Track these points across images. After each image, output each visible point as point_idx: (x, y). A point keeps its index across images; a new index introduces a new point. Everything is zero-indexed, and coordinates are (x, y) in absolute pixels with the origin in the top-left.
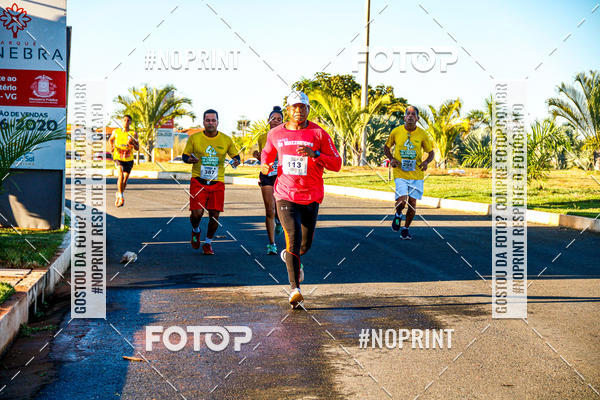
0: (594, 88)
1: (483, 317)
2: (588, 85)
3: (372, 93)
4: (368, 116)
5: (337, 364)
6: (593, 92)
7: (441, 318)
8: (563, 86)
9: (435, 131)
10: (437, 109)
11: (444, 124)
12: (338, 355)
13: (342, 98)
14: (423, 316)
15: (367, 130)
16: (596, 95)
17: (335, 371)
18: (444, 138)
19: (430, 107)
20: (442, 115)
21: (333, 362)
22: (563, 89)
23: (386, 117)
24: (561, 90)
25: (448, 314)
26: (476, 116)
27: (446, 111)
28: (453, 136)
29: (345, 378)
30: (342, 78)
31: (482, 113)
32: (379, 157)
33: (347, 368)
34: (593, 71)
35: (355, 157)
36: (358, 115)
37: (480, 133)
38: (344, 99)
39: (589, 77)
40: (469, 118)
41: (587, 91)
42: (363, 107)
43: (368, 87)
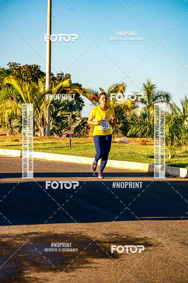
13: (30, 83)
15: (51, 108)
28: (119, 112)
30: (30, 67)
32: (60, 130)
35: (42, 130)
38: (32, 83)
42: (47, 88)
43: (51, 74)
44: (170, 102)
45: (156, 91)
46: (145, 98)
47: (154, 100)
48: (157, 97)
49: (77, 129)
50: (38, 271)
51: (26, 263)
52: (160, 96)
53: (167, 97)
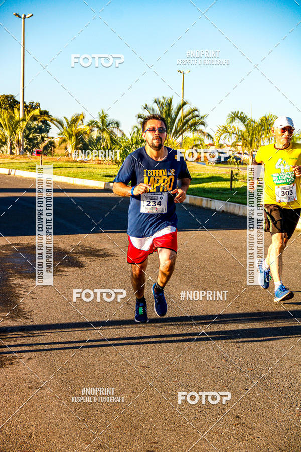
0: (165, 108)
1: (108, 258)
2: (161, 105)
3: (26, 107)
4: (25, 123)
5: (20, 291)
6: (164, 111)
7: (82, 259)
8: (146, 106)
9: (69, 133)
10: (69, 119)
11: (74, 128)
12: (20, 285)
13: (7, 110)
14: (72, 258)
15: (24, 131)
16: (165, 112)
17: (19, 296)
18: (73, 138)
19: (65, 117)
20: (72, 123)
21: (17, 289)
22: (146, 108)
23: (36, 122)
24: (145, 109)
25: (86, 256)
26: (92, 124)
27: (75, 121)
28: (79, 136)
29: (26, 301)
30: (6, 97)
31: (97, 122)
32: (32, 148)
33: (26, 293)
34: (164, 97)
35: (17, 149)
36: (18, 122)
37: (95, 134)
38: (9, 111)
39: (162, 101)
40: (89, 125)
41: (161, 110)
42: (21, 116)
43: (24, 103)
44: (120, 128)
45: (108, 119)
46: (100, 124)
47: (107, 126)
48: (109, 124)
49: (45, 148)
50: (21, 278)
51: (11, 271)
52: (112, 123)
53: (118, 124)
